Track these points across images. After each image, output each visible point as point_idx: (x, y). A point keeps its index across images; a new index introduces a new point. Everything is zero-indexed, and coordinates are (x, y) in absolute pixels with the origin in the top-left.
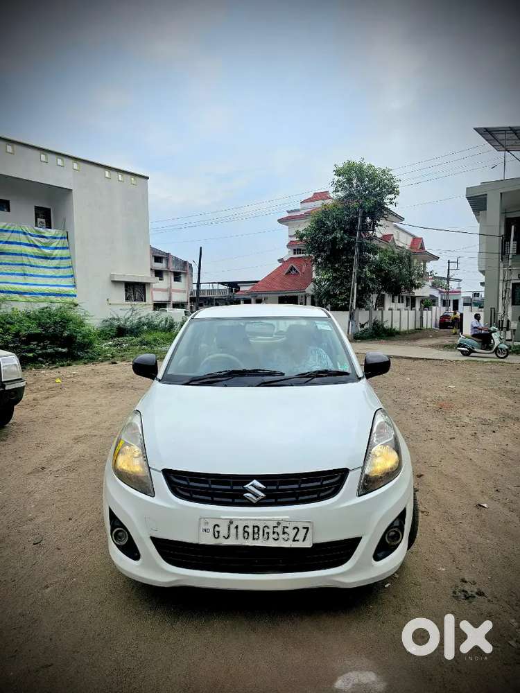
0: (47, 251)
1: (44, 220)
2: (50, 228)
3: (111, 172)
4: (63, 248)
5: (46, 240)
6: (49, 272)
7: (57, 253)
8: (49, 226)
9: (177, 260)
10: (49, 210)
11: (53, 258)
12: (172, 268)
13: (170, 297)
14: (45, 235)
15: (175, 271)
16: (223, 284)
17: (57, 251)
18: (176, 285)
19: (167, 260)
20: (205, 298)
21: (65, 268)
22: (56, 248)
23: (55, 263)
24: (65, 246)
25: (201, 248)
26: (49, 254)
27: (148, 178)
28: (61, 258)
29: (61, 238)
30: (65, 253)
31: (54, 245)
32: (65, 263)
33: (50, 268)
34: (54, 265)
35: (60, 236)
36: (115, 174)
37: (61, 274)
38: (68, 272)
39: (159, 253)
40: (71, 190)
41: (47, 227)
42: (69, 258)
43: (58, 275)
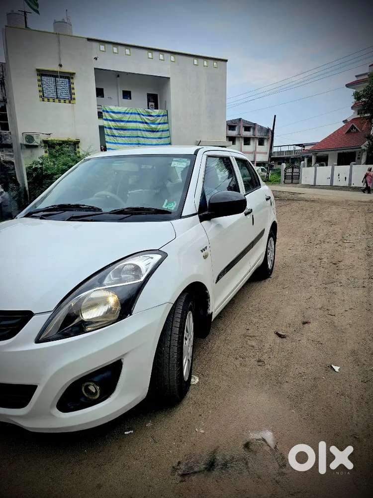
0: (153, 126)
1: (153, 104)
2: (157, 109)
3: (199, 59)
4: (164, 123)
5: (153, 118)
6: (155, 142)
7: (160, 127)
8: (156, 108)
9: (262, 128)
10: (157, 95)
11: (158, 131)
12: (258, 134)
13: (255, 158)
14: (152, 114)
15: (261, 137)
16: (299, 145)
17: (160, 126)
18: (260, 148)
19: (254, 129)
20: (284, 158)
21: (165, 138)
22: (159, 124)
23: (158, 135)
24: (165, 122)
25: (275, 116)
26: (155, 128)
27: (226, 61)
28: (163, 131)
29: (163, 116)
30: (165, 127)
31: (158, 121)
32: (165, 134)
33: (156, 138)
34: (158, 136)
35: (162, 114)
36: (201, 61)
37: (162, 143)
38: (167, 141)
39: (248, 124)
40: (169, 78)
41: (155, 109)
42: (168, 130)
43: (161, 143)
